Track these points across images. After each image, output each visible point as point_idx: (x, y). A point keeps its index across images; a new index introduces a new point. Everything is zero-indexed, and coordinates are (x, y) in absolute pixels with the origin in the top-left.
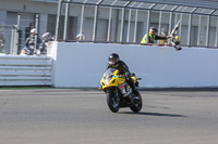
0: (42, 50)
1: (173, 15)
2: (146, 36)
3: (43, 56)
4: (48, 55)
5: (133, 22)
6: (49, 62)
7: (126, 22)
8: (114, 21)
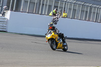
0: (3, 14)
1: (65, 4)
2: (52, 12)
3: (3, 17)
4: (6, 17)
5: (46, 5)
6: (6, 20)
7: (43, 5)
8: (38, 4)
